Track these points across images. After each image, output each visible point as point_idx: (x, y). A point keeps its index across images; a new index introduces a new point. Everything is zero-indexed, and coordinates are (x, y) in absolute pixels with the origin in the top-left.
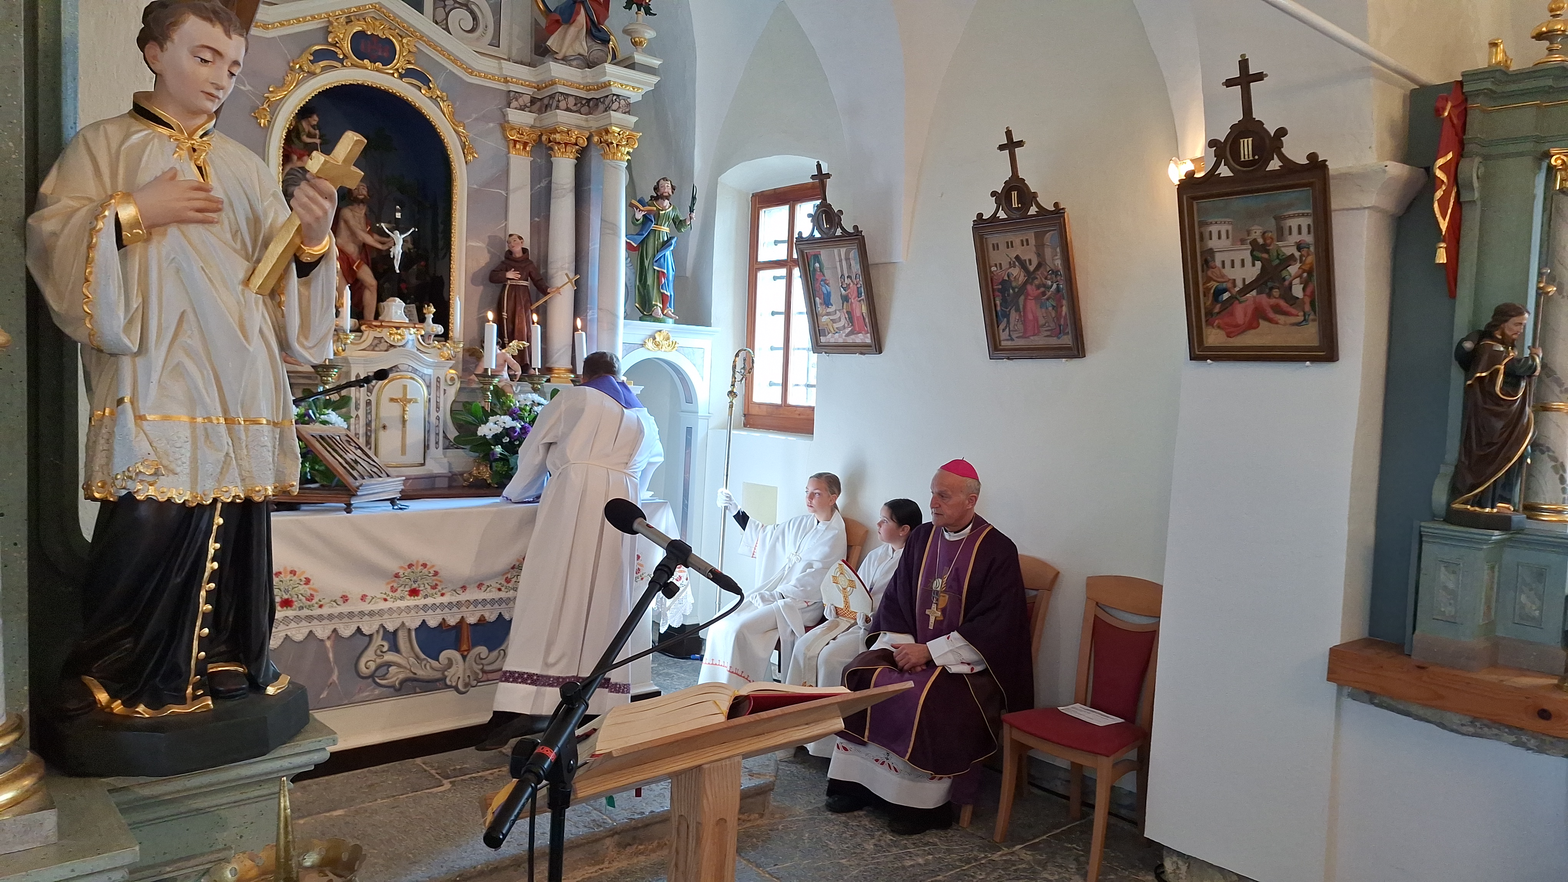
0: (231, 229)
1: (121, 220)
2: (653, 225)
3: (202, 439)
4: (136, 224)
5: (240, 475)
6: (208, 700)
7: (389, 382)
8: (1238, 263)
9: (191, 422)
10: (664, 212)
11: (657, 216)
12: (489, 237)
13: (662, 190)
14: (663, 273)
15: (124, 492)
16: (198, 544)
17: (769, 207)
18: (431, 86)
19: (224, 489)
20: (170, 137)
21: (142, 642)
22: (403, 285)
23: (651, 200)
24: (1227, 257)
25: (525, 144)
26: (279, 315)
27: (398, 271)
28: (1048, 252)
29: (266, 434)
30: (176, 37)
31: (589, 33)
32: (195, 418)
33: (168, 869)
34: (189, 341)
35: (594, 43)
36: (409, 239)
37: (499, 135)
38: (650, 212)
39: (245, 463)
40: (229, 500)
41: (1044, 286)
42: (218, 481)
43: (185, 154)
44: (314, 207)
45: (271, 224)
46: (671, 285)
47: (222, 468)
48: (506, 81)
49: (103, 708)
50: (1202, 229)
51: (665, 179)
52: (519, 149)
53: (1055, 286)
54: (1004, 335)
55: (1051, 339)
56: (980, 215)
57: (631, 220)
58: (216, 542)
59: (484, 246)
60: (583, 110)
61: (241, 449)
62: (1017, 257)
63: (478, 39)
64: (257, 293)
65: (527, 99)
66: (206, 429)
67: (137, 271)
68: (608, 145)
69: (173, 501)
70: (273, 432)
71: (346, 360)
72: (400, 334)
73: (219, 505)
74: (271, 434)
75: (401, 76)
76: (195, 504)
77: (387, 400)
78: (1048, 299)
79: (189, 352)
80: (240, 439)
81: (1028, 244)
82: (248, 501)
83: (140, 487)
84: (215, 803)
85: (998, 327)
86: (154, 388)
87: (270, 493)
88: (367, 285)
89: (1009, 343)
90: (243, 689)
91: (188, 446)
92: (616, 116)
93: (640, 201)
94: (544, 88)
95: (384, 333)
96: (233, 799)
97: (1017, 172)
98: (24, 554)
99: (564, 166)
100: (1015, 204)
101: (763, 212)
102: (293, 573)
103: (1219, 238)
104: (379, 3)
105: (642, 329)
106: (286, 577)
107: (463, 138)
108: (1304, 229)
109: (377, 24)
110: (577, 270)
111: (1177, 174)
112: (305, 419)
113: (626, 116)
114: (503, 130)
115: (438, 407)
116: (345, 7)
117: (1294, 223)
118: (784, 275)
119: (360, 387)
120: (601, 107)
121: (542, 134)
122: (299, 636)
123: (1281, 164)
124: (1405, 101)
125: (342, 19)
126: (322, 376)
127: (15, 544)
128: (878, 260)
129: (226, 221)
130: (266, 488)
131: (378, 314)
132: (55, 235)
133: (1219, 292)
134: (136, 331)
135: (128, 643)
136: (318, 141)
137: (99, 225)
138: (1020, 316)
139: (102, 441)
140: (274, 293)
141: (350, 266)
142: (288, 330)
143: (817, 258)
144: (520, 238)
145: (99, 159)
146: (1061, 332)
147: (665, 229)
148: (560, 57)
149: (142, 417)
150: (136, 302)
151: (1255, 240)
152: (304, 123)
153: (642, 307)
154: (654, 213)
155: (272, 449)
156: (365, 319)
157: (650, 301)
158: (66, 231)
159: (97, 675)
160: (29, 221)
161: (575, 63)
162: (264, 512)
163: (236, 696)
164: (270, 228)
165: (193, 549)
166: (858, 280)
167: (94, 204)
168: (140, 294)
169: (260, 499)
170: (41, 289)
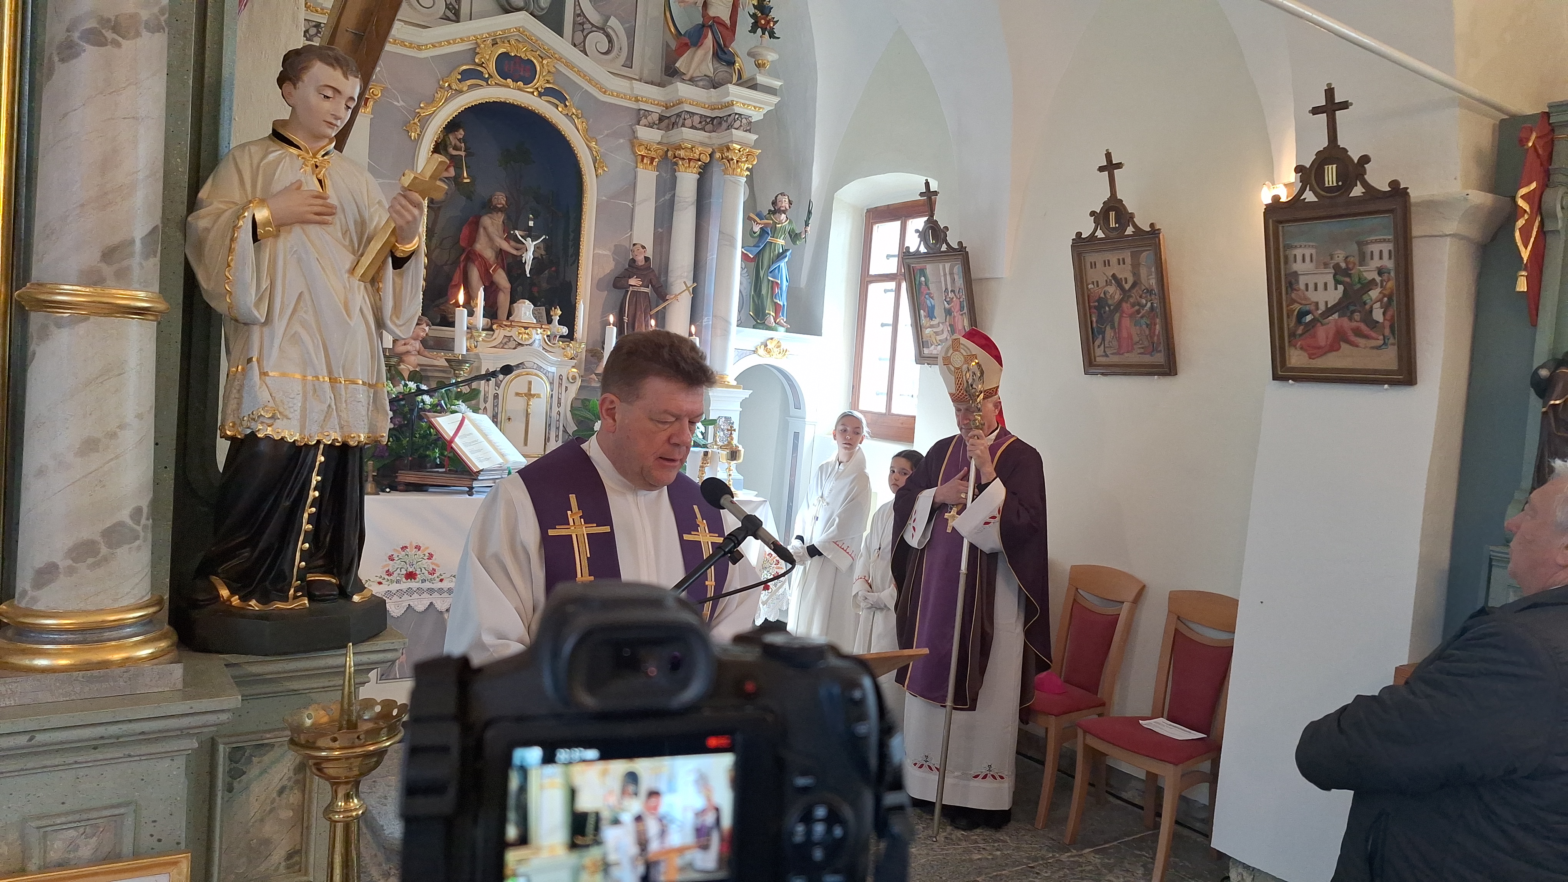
0: (341, 229)
1: (257, 219)
2: (769, 238)
3: (311, 393)
4: (267, 223)
5: (339, 423)
6: (305, 600)
7: (515, 378)
8: (1321, 286)
9: (304, 380)
10: (780, 225)
11: (774, 229)
13: (779, 204)
14: (777, 283)
15: (248, 431)
16: (304, 476)
17: (881, 222)
18: (567, 104)
19: (326, 434)
20: (299, 156)
21: (257, 552)
22: (535, 289)
23: (769, 214)
24: (1311, 280)
25: (652, 159)
26: (377, 299)
27: (528, 276)
28: (1143, 272)
29: (361, 392)
30: (306, 77)
31: (716, 55)
32: (305, 376)
33: (268, 736)
34: (304, 316)
35: (719, 65)
36: (542, 246)
37: (628, 151)
38: (767, 225)
39: (344, 415)
40: (329, 443)
41: (1139, 304)
42: (322, 427)
43: (309, 169)
45: (375, 227)
46: (785, 296)
47: (326, 417)
48: (637, 100)
49: (225, 603)
50: (1287, 252)
51: (782, 194)
52: (647, 163)
54: (1099, 351)
55: (1144, 356)
56: (1079, 234)
58: (318, 475)
59: (610, 254)
60: (706, 128)
61: (341, 403)
62: (1114, 276)
63: (612, 60)
64: (359, 280)
65: (656, 117)
66: (314, 385)
67: (267, 261)
68: (729, 161)
69: (285, 440)
70: (368, 391)
71: (477, 356)
72: (528, 334)
73: (322, 446)
74: (366, 393)
75: (540, 95)
76: (302, 444)
77: (514, 394)
78: (1142, 317)
79: (304, 324)
80: (340, 395)
81: (1124, 263)
82: (345, 446)
83: (261, 427)
85: (1094, 342)
87: (363, 439)
88: (502, 287)
90: (334, 597)
91: (300, 397)
92: (737, 134)
93: (755, 215)
94: (672, 107)
95: (514, 333)
97: (1116, 192)
98: (173, 475)
99: (687, 181)
100: (1113, 224)
101: (875, 227)
102: (418, 548)
103: (1304, 261)
104: (523, 27)
105: (755, 336)
106: (411, 552)
107: (594, 153)
108: (1386, 255)
109: (521, 46)
110: (695, 279)
111: (1266, 197)
112: (438, 409)
113: (747, 134)
114: (633, 146)
115: (559, 403)
116: (491, 30)
117: (1375, 248)
118: (894, 288)
119: (488, 380)
120: (725, 125)
121: (668, 150)
122: (420, 605)
123: (1364, 191)
124: (1494, 130)
125: (489, 42)
126: (455, 370)
127: (166, 468)
128: (981, 275)
129: (338, 222)
130: (360, 436)
131: (510, 314)
132: (207, 230)
133: (1302, 314)
134: (264, 307)
135: (246, 553)
136: (463, 154)
137: (241, 223)
138: (1115, 333)
139: (235, 391)
140: (374, 280)
141: (487, 270)
142: (384, 311)
143: (923, 272)
144: (643, 247)
145: (243, 172)
146: (1153, 351)
147: (781, 242)
148: (687, 77)
149: (265, 374)
150: (265, 284)
151: (1338, 264)
152: (451, 137)
153: (755, 315)
154: (771, 226)
155: (367, 405)
156: (496, 318)
157: (764, 309)
158: (215, 228)
159: (221, 576)
160: (189, 219)
161: (701, 83)
162: (358, 455)
163: (328, 600)
164: (372, 227)
165: (300, 479)
166: (961, 294)
167: (238, 207)
168: (269, 277)
169: (355, 445)
170: (195, 272)
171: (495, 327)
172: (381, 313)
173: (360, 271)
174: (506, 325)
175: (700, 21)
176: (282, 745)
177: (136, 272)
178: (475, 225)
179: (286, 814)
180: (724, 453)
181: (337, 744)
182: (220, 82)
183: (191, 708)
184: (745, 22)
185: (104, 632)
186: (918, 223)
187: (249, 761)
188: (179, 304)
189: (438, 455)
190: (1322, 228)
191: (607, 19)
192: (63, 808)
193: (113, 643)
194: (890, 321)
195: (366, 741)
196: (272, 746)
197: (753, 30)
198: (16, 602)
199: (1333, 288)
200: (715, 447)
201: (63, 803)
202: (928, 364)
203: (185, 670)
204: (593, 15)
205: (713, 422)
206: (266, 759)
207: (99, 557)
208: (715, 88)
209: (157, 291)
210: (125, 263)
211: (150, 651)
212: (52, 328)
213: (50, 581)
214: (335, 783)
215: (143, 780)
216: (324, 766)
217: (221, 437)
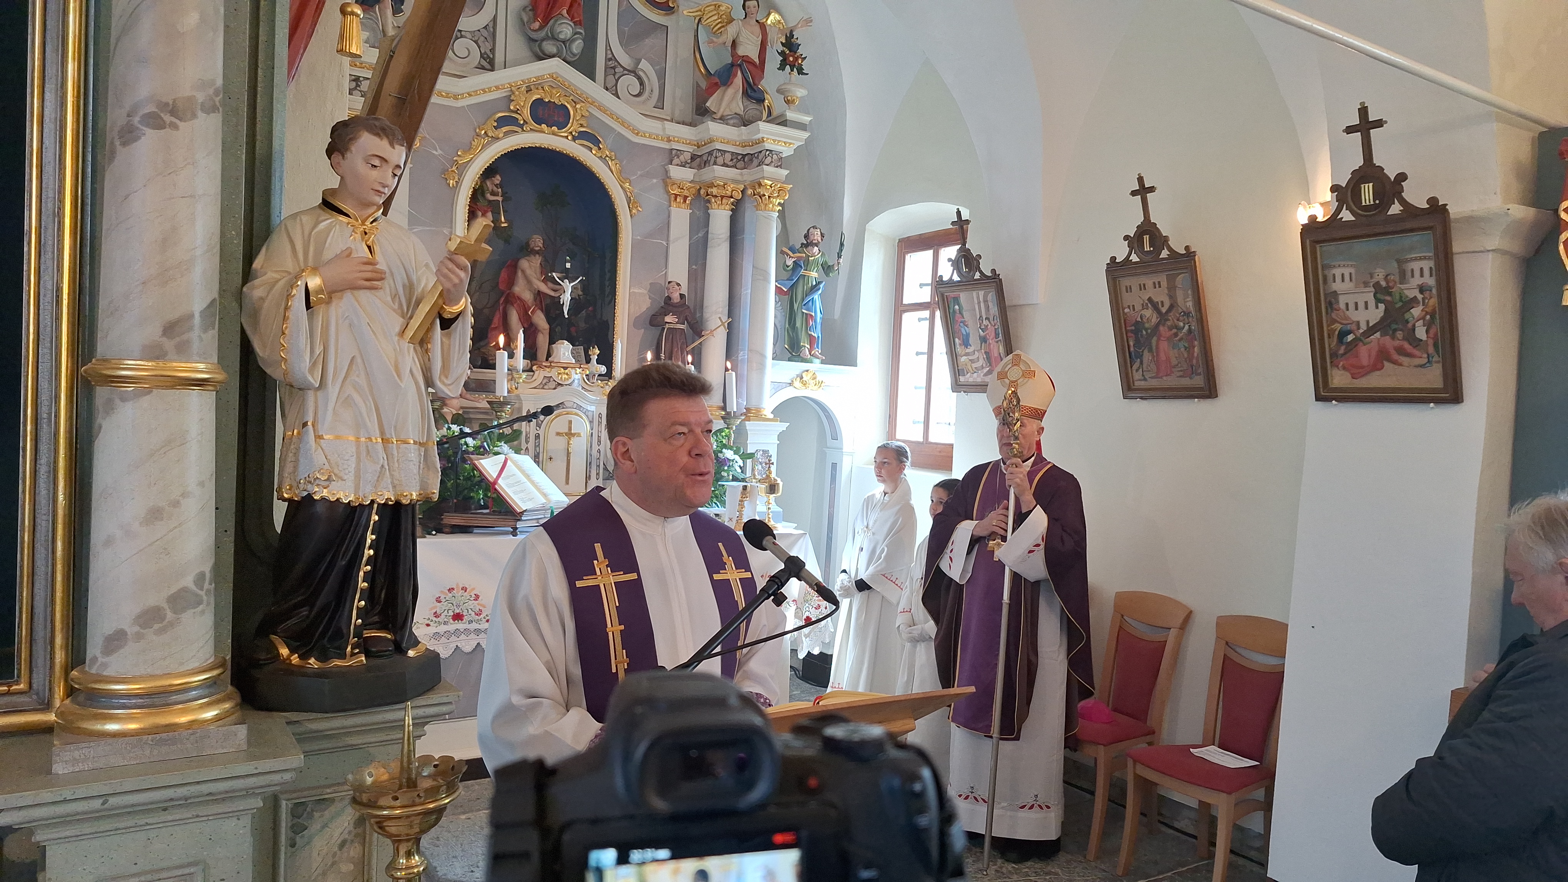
0: (391, 293)
1: (309, 288)
2: (802, 271)
3: (364, 454)
4: (320, 291)
5: (392, 483)
6: (362, 657)
7: (556, 418)
8: (1361, 305)
9: (356, 441)
10: (813, 258)
11: (807, 262)
12: (650, 284)
13: (812, 237)
14: (811, 315)
15: (305, 494)
16: (359, 536)
17: (914, 251)
18: (601, 146)
19: (379, 493)
20: (348, 223)
21: (315, 611)
22: (573, 329)
23: (801, 247)
24: (1351, 300)
25: (685, 198)
26: (427, 361)
27: (567, 316)
28: (1180, 294)
29: (413, 451)
30: (353, 148)
31: (745, 94)
32: (359, 438)
33: (328, 791)
34: (357, 379)
35: (749, 103)
36: (578, 286)
37: (662, 190)
38: (799, 258)
39: (396, 474)
40: (383, 502)
41: (1177, 327)
42: (375, 487)
43: (358, 236)
45: (422, 288)
46: (819, 327)
47: (379, 477)
48: (669, 141)
49: (285, 662)
50: (1326, 272)
51: (814, 227)
52: (680, 202)
54: (1137, 376)
55: (1183, 379)
56: (1113, 259)
58: (372, 534)
59: (645, 292)
60: (738, 165)
61: (393, 463)
62: (1150, 299)
63: (644, 102)
64: (409, 342)
65: (688, 156)
66: (367, 446)
67: (320, 326)
68: (761, 197)
69: (341, 501)
70: (419, 450)
71: (518, 397)
72: (567, 374)
73: (375, 506)
74: (417, 453)
75: (574, 139)
76: (357, 504)
77: (555, 434)
78: (1180, 340)
79: (356, 387)
80: (392, 454)
81: (1160, 287)
82: (398, 504)
83: (317, 489)
84: (367, 740)
85: (1131, 367)
86: (329, 415)
87: (415, 497)
88: (540, 328)
90: (389, 650)
91: (354, 459)
92: (768, 170)
93: (788, 249)
94: (703, 146)
95: (553, 373)
97: (1149, 216)
98: (232, 539)
99: (720, 217)
100: (1147, 248)
101: (908, 257)
102: (465, 589)
103: (1343, 281)
104: (556, 73)
105: (790, 369)
106: (458, 593)
107: (628, 194)
108: (1426, 272)
109: (554, 91)
110: (730, 314)
111: (1302, 217)
112: (481, 451)
113: (778, 169)
114: (666, 185)
115: (599, 441)
116: (525, 77)
117: (1416, 266)
118: (928, 317)
119: (530, 421)
120: (756, 162)
121: (701, 188)
122: (468, 647)
123: (1402, 208)
124: (1533, 145)
125: (524, 88)
126: (496, 412)
127: (226, 531)
128: (1015, 302)
129: (387, 286)
130: (412, 494)
131: (549, 355)
132: (262, 299)
133: (1343, 334)
134: (318, 371)
135: (304, 611)
136: (500, 199)
137: (294, 292)
138: (1153, 357)
139: (291, 455)
140: (422, 342)
141: (526, 312)
142: (433, 371)
143: (956, 301)
144: (679, 285)
145: (296, 243)
146: (1193, 374)
147: (814, 274)
148: (718, 116)
149: (320, 437)
150: (318, 350)
151: (1378, 283)
152: (488, 183)
153: (791, 348)
154: (803, 259)
155: (418, 464)
156: (536, 360)
157: (798, 342)
158: (270, 297)
159: (281, 634)
160: (245, 289)
161: (732, 122)
162: (410, 512)
163: (382, 656)
164: (420, 290)
165: (355, 539)
166: (996, 321)
167: (291, 276)
168: (322, 343)
169: (407, 503)
170: (251, 340)
171: (534, 368)
172: (431, 373)
173: (410, 333)
174: (546, 366)
175: (729, 60)
176: (342, 799)
177: (196, 346)
178: (514, 267)
179: (347, 867)
180: (763, 487)
181: (398, 803)
182: (271, 154)
183: (256, 768)
184: (773, 60)
185: (171, 696)
186: (951, 252)
187: (311, 816)
188: (236, 372)
189: (481, 496)
190: (1361, 247)
191: (638, 61)
192: (135, 869)
193: (180, 706)
194: (926, 350)
195: (426, 799)
196: (332, 800)
197: (782, 68)
198: (87, 669)
199: (1374, 307)
200: (754, 480)
201: (136, 864)
202: (965, 392)
203: (248, 730)
204: (624, 59)
205: (751, 456)
206: (326, 812)
207: (165, 623)
208: (745, 125)
209: (216, 361)
210: (185, 337)
211: (215, 713)
212: (117, 401)
213: (120, 647)
214: (397, 841)
215: (210, 839)
216: (385, 824)
217: (278, 499)
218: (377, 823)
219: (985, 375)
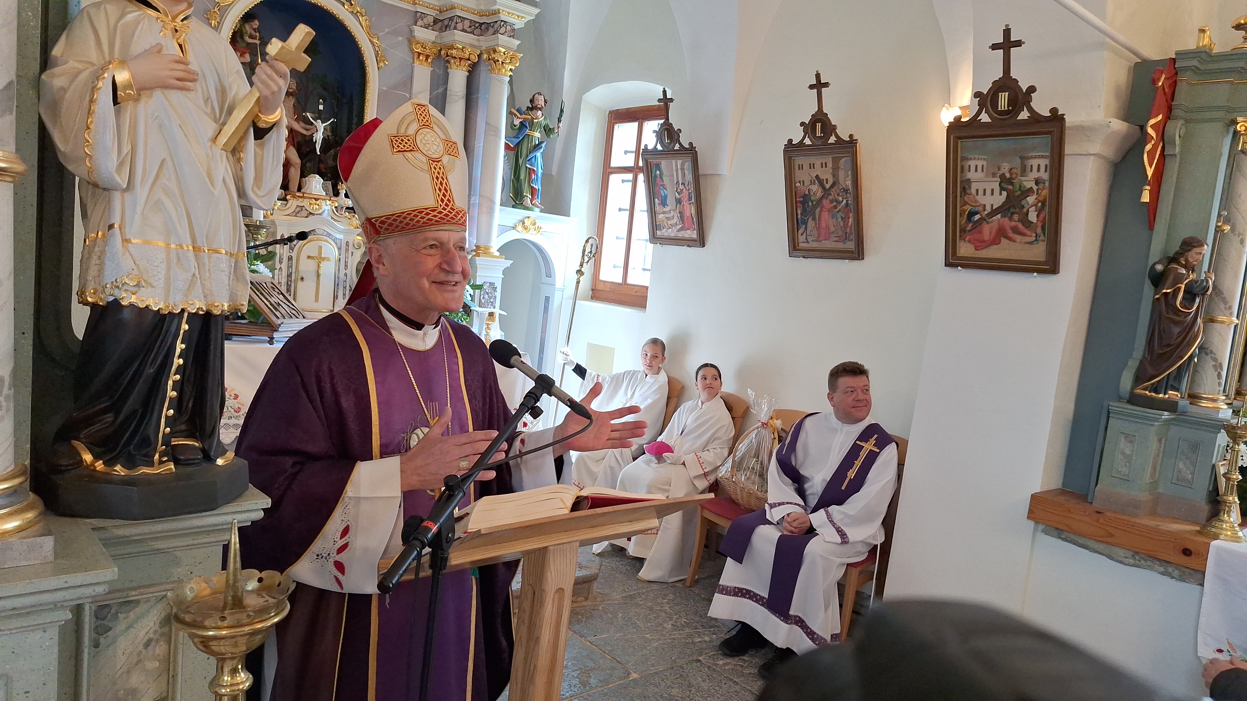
0: (203, 96)
1: (117, 82)
2: (528, 131)
3: (175, 261)
4: (128, 86)
5: (204, 292)
6: (171, 465)
7: (308, 242)
8: (988, 192)
9: (167, 248)
10: (537, 121)
11: (532, 123)
13: (536, 102)
14: (533, 170)
15: (111, 299)
16: (168, 344)
17: (622, 122)
18: (353, 3)
19: (190, 302)
20: (158, 18)
21: (121, 417)
22: (323, 165)
23: (527, 110)
24: (981, 187)
25: (427, 57)
26: (239, 170)
27: (319, 153)
28: (841, 174)
29: (224, 261)
32: (169, 245)
33: (134, 593)
34: (167, 183)
36: (330, 128)
37: (406, 48)
38: (525, 120)
39: (207, 284)
40: (194, 311)
41: (836, 201)
42: (186, 295)
43: (169, 33)
44: (271, 83)
45: (234, 96)
46: (540, 181)
47: (190, 286)
48: (416, 6)
49: (88, 467)
50: (963, 163)
51: (539, 94)
52: (422, 60)
53: (845, 201)
54: (801, 239)
55: (837, 243)
56: (790, 141)
57: (510, 125)
58: (182, 343)
60: (476, 32)
61: (205, 272)
62: (817, 177)
64: (222, 149)
65: (431, 20)
66: (178, 254)
67: (128, 124)
68: (494, 62)
69: (150, 308)
70: (230, 261)
71: (273, 223)
72: (318, 205)
73: (186, 315)
74: (228, 264)
76: (167, 312)
77: (306, 257)
78: (838, 211)
79: (167, 192)
80: (204, 264)
81: (826, 167)
82: (208, 314)
83: (124, 295)
84: (172, 545)
85: (798, 232)
86: (138, 218)
87: (226, 308)
88: (295, 166)
89: (805, 245)
90: (199, 459)
91: (164, 266)
92: (502, 39)
93: (517, 110)
94: (445, 11)
95: (305, 203)
96: (186, 543)
97: (822, 108)
98: (30, 341)
99: (458, 77)
100: (819, 134)
101: (616, 126)
103: (976, 171)
105: (514, 214)
107: (376, 47)
108: (1043, 168)
111: (948, 117)
113: (511, 39)
114: (410, 43)
115: (346, 266)
117: (1034, 163)
118: (633, 179)
119: (284, 244)
120: (491, 30)
121: (441, 49)
123: (1029, 115)
127: (23, 333)
128: (706, 173)
129: (200, 90)
130: (223, 305)
131: (301, 187)
132: (64, 90)
133: (972, 214)
134: (125, 172)
135: (109, 418)
136: (258, 43)
137: (100, 84)
138: (816, 224)
139: (95, 257)
140: (235, 150)
142: (245, 181)
143: (658, 166)
145: (100, 32)
146: (847, 239)
147: (537, 135)
149: (128, 241)
150: (126, 149)
151: (1003, 175)
152: (248, 26)
153: (516, 197)
154: (529, 120)
155: (229, 275)
156: (289, 190)
157: (522, 192)
158: (72, 88)
159: (83, 440)
160: (43, 77)
162: (219, 322)
163: (191, 464)
164: (232, 98)
165: (164, 347)
166: (690, 187)
167: (96, 67)
168: (129, 142)
169: (218, 313)
170: (51, 133)
172: (243, 184)
173: (223, 140)
176: (147, 601)
181: (225, 623)
183: (64, 582)
186: (652, 126)
187: (115, 619)
190: (993, 144)
195: (254, 619)
202: (660, 244)
205: (480, 286)
206: (131, 614)
209: (14, 151)
214: (221, 660)
215: (13, 652)
216: (211, 644)
217: (79, 303)
218: (201, 642)
219: (678, 231)
